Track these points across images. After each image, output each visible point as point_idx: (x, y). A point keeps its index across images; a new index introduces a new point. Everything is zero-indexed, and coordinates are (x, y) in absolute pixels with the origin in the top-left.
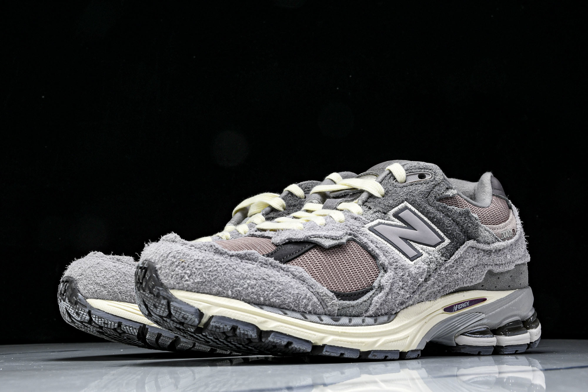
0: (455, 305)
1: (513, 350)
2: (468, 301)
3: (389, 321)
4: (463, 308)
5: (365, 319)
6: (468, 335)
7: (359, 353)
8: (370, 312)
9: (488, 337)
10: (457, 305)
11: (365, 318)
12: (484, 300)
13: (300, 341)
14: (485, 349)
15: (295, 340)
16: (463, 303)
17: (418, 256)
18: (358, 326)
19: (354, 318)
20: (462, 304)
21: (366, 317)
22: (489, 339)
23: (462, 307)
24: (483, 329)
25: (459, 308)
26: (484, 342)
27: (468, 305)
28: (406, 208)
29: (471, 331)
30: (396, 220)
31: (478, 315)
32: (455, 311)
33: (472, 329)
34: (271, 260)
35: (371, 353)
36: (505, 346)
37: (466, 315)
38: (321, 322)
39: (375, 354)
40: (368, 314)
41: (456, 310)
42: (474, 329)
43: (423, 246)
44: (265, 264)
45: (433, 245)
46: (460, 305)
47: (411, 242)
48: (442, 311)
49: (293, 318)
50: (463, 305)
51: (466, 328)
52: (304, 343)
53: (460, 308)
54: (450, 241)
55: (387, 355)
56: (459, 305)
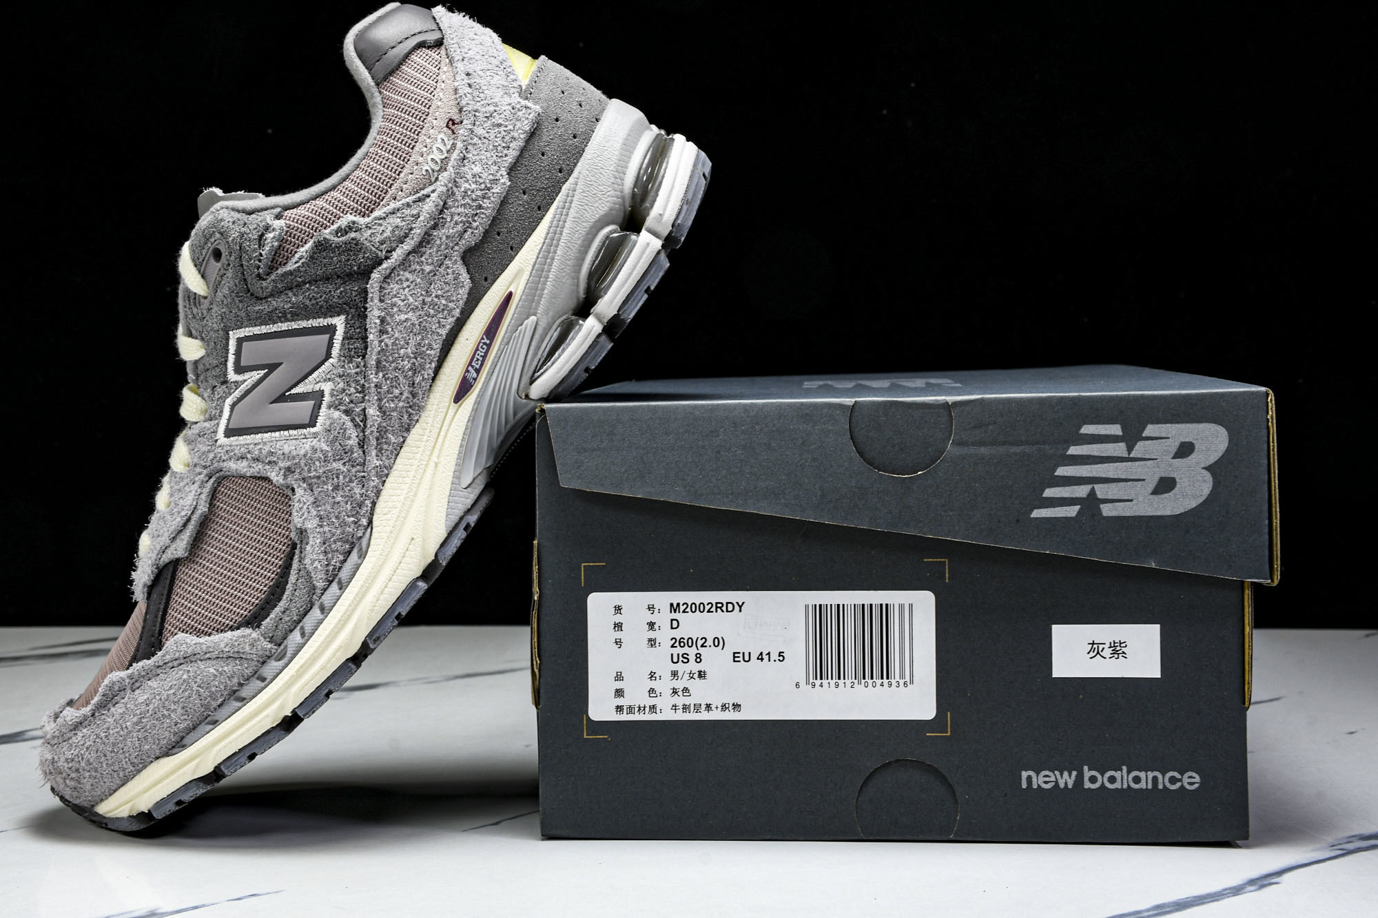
0: (467, 371)
1: (640, 295)
2: (482, 338)
3: (362, 555)
4: (484, 357)
5: (322, 602)
6: (539, 373)
7: (350, 664)
8: (320, 584)
9: (573, 338)
10: (470, 368)
11: (321, 600)
12: (510, 295)
13: (260, 741)
14: (589, 358)
15: (252, 746)
16: (477, 349)
17: (317, 404)
18: (317, 629)
19: (305, 620)
20: (476, 356)
21: (320, 598)
22: (577, 339)
23: (481, 359)
24: (556, 334)
25: (478, 367)
26: (575, 353)
27: (488, 342)
28: (240, 341)
29: (540, 360)
30: (247, 375)
31: (523, 331)
32: (475, 379)
33: (539, 357)
34: (138, 666)
35: (369, 641)
36: (618, 311)
37: (502, 357)
38: (266, 683)
39: (374, 638)
40: (318, 591)
41: (475, 375)
42: (540, 352)
43: (313, 375)
44: (135, 684)
45: (324, 358)
46: (475, 359)
47: (293, 391)
48: (453, 406)
49: (227, 719)
50: (481, 353)
51: (525, 370)
52: (267, 738)
53: (480, 362)
54: (343, 317)
55: (396, 613)
56: (473, 364)
